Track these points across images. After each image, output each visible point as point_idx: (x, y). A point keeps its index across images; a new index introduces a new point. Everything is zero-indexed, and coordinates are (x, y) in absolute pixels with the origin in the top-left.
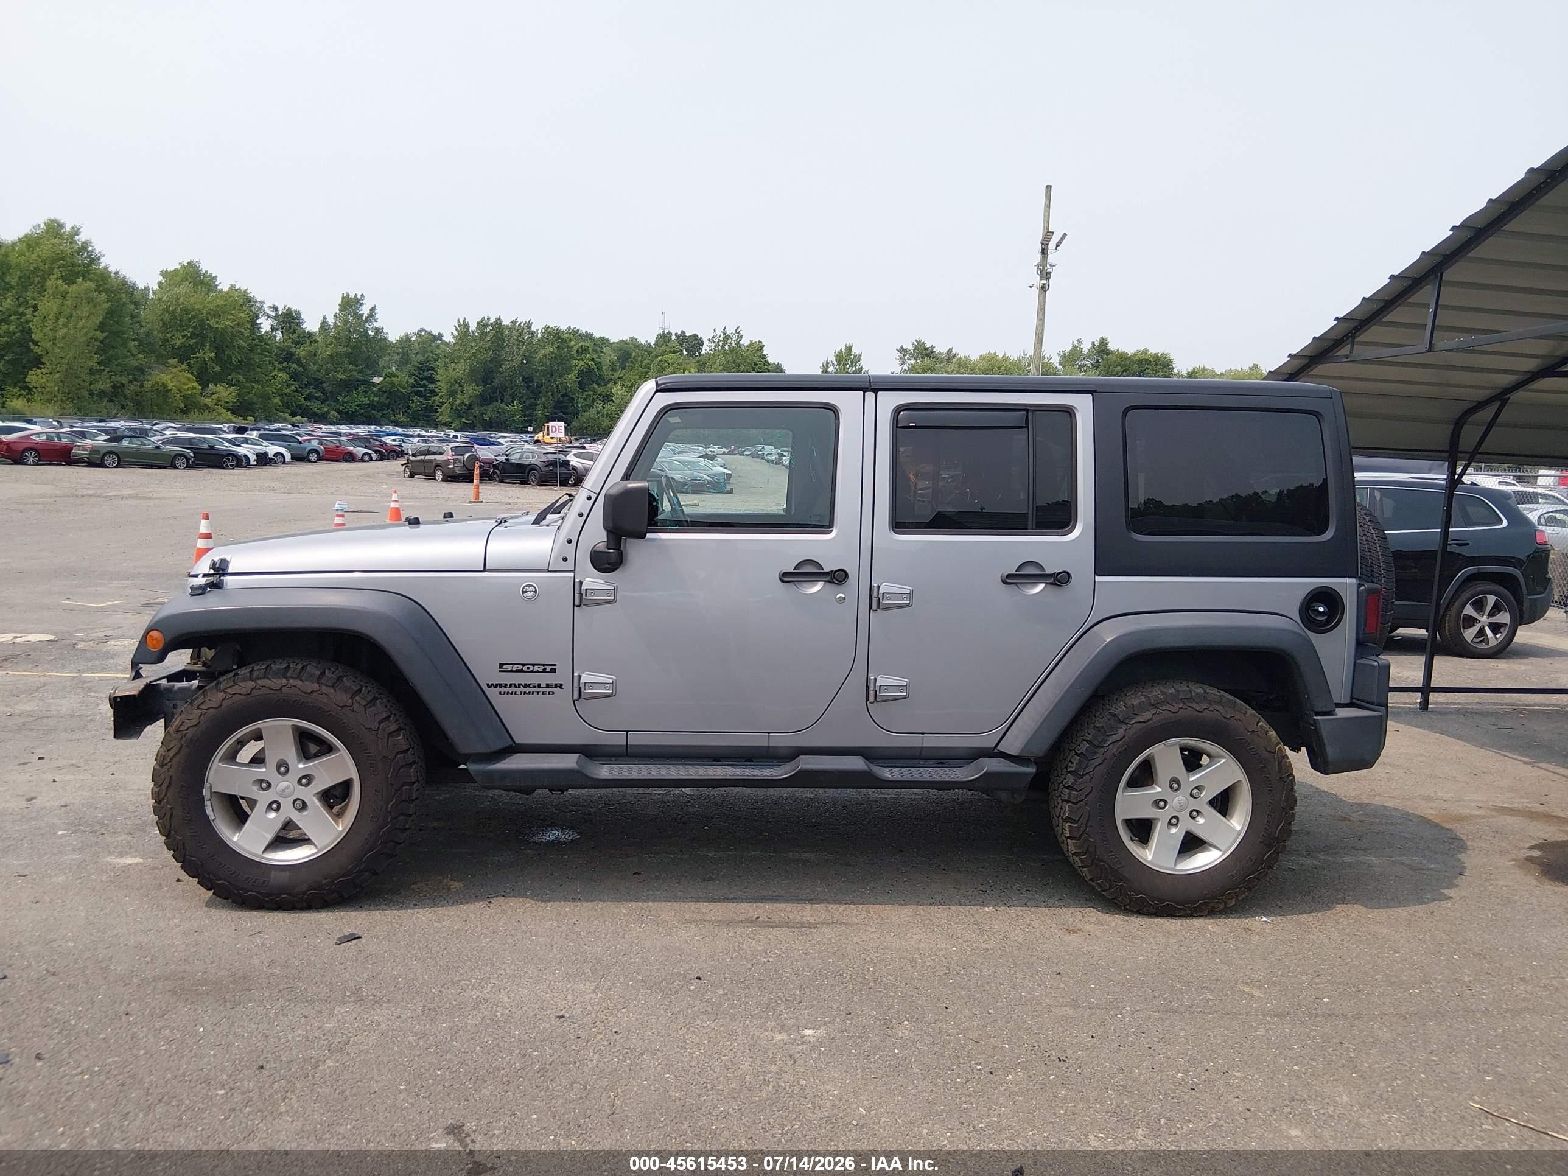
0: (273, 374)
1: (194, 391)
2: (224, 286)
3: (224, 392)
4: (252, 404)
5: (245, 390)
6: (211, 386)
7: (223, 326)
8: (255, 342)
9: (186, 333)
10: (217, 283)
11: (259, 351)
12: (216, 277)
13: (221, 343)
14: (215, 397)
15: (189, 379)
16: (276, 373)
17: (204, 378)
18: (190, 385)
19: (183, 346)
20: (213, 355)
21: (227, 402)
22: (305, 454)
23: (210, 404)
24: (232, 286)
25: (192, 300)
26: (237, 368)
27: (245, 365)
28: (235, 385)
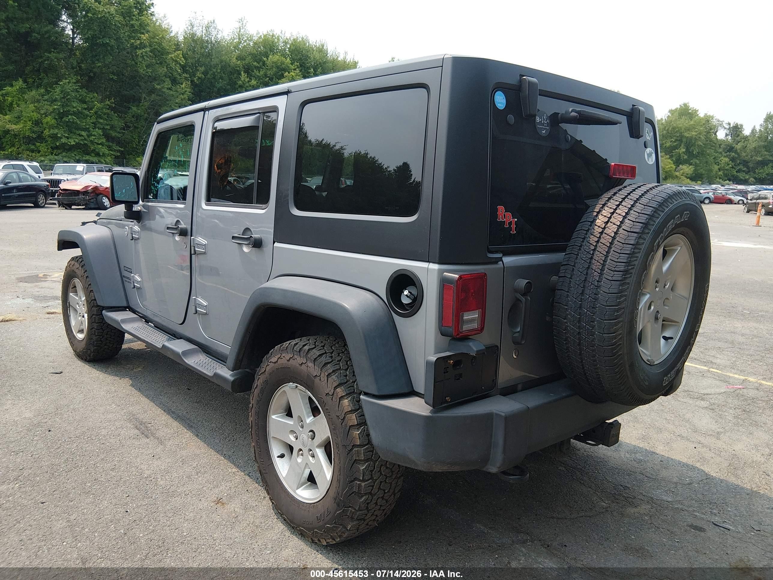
0: (720, 159)
1: (671, 169)
2: (701, 115)
3: (687, 169)
4: (702, 175)
5: (699, 168)
6: (681, 166)
7: (691, 135)
8: (708, 142)
9: (672, 139)
10: (698, 113)
11: (709, 147)
12: (698, 110)
13: (689, 144)
14: (681, 171)
15: (670, 163)
16: (722, 158)
17: (678, 162)
18: (669, 166)
19: (671, 146)
20: (684, 150)
21: (687, 174)
22: (702, 200)
23: (678, 175)
24: (706, 114)
25: (678, 122)
26: (696, 157)
27: (702, 153)
28: (694, 165)
